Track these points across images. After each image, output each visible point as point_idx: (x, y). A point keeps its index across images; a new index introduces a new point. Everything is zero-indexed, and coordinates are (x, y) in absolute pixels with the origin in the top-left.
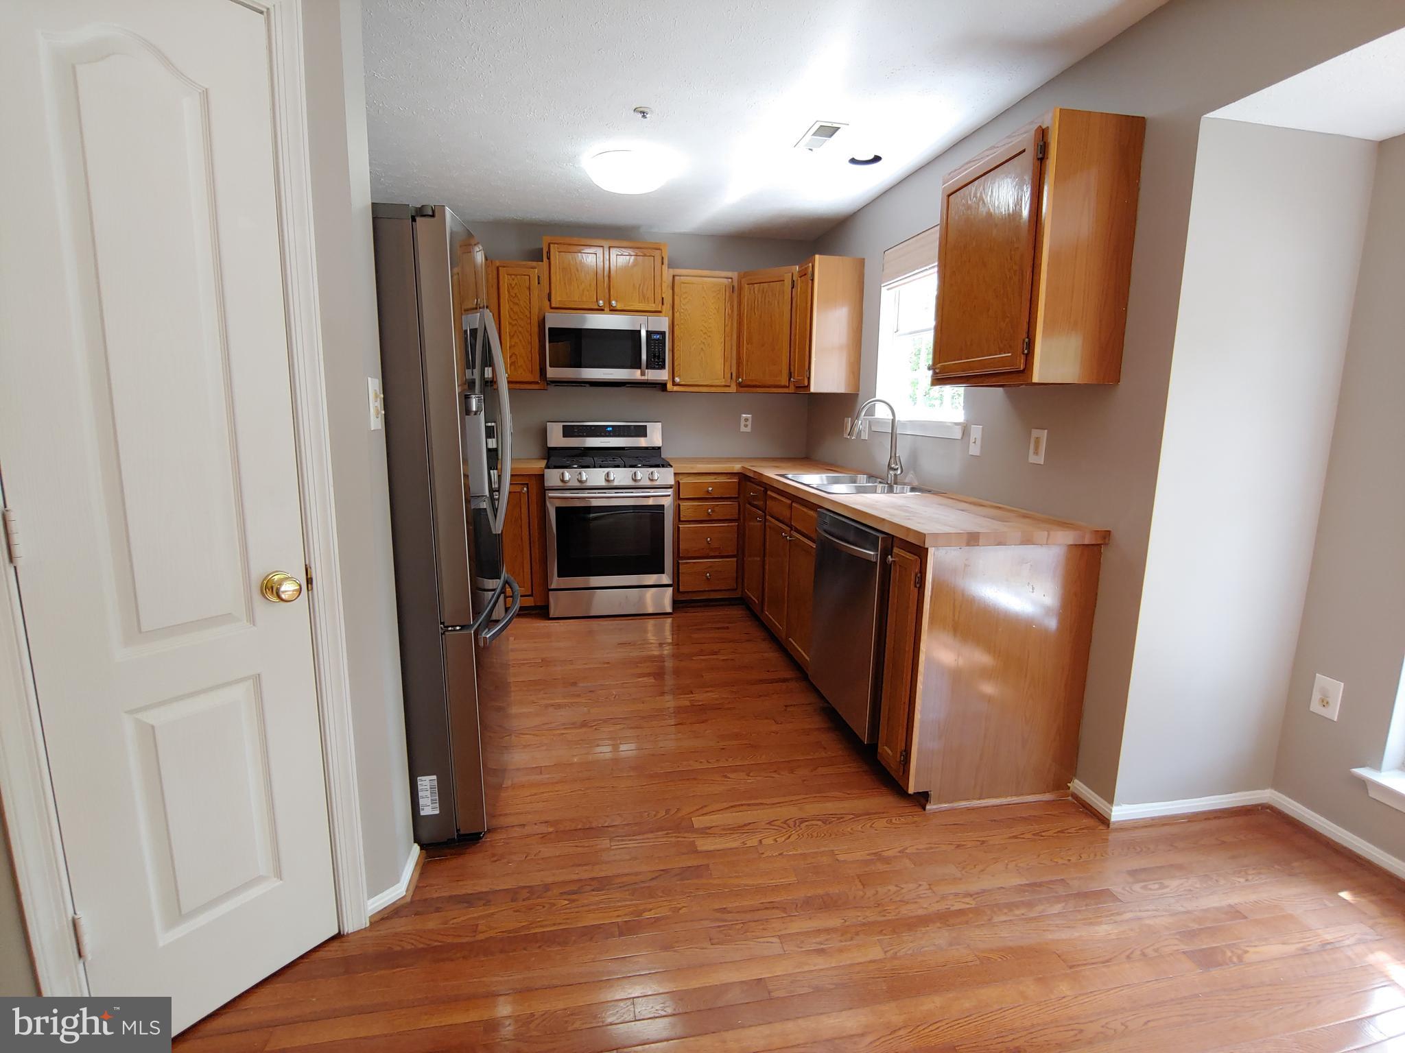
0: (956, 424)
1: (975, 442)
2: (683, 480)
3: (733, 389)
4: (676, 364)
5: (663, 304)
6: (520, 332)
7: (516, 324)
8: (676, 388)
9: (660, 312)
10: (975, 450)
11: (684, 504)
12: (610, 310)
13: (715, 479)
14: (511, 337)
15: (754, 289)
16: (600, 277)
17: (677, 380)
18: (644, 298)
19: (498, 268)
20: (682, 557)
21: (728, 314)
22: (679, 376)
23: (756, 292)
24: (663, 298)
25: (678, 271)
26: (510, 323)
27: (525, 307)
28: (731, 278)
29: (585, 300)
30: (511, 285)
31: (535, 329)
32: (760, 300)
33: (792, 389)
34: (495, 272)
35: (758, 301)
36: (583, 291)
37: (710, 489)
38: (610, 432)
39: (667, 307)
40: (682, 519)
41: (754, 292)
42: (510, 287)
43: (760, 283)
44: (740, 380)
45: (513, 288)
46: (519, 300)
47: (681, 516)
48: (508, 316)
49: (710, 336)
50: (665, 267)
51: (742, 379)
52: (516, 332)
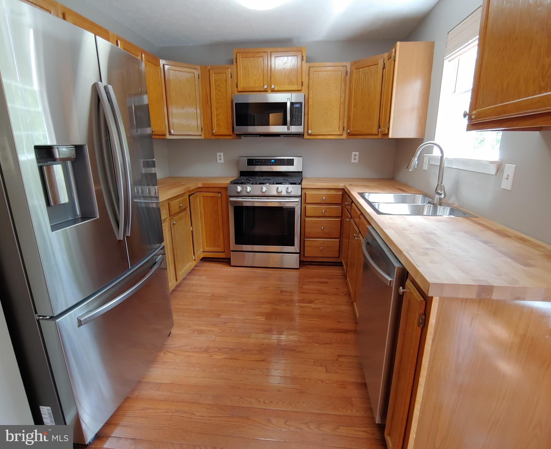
0: (492, 162)
1: (507, 179)
2: (308, 192)
3: (344, 136)
4: (309, 122)
5: (302, 86)
6: (221, 107)
7: (219, 102)
8: (309, 137)
9: (301, 91)
10: (506, 185)
11: (308, 206)
12: (271, 91)
13: (328, 192)
14: (217, 109)
15: (359, 71)
16: (265, 71)
17: (310, 131)
18: (291, 83)
19: (209, 70)
20: (306, 237)
21: (343, 89)
22: (311, 130)
23: (361, 74)
24: (302, 82)
25: (311, 64)
26: (216, 102)
27: (224, 92)
28: (346, 66)
29: (257, 86)
30: (216, 79)
31: (230, 105)
32: (362, 78)
33: (380, 136)
34: (208, 73)
35: (361, 79)
36: (256, 80)
37: (324, 198)
38: (273, 162)
39: (305, 88)
40: (307, 215)
41: (359, 74)
42: (216, 80)
43: (363, 67)
44: (349, 131)
45: (217, 81)
46: (221, 88)
47: (306, 213)
48: (215, 98)
49: (331, 104)
50: (304, 62)
51: (350, 131)
52: (219, 106)
